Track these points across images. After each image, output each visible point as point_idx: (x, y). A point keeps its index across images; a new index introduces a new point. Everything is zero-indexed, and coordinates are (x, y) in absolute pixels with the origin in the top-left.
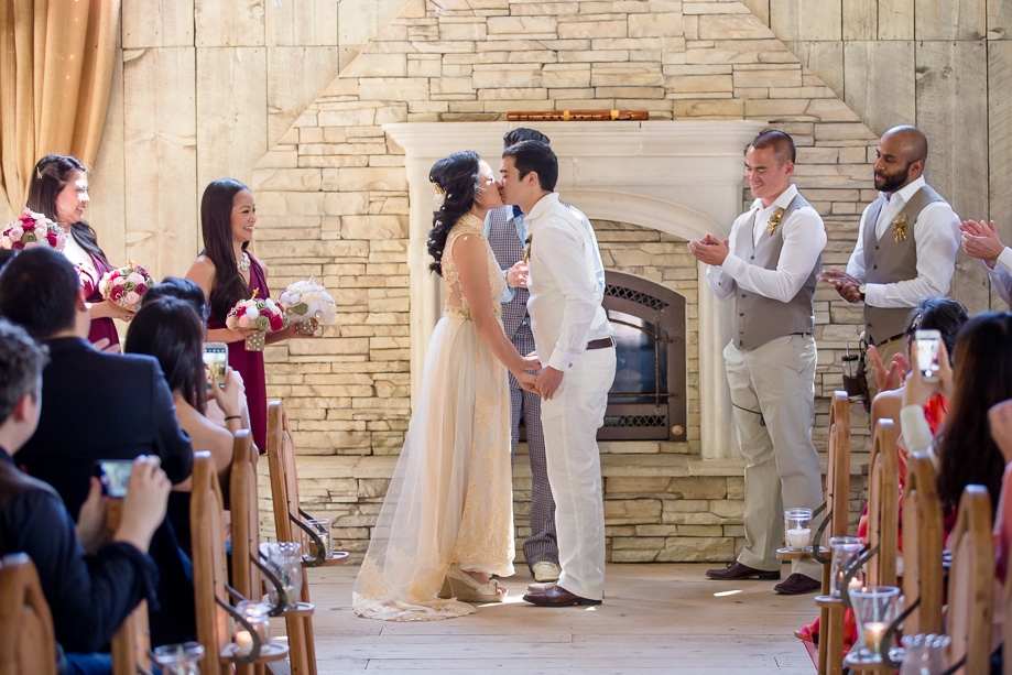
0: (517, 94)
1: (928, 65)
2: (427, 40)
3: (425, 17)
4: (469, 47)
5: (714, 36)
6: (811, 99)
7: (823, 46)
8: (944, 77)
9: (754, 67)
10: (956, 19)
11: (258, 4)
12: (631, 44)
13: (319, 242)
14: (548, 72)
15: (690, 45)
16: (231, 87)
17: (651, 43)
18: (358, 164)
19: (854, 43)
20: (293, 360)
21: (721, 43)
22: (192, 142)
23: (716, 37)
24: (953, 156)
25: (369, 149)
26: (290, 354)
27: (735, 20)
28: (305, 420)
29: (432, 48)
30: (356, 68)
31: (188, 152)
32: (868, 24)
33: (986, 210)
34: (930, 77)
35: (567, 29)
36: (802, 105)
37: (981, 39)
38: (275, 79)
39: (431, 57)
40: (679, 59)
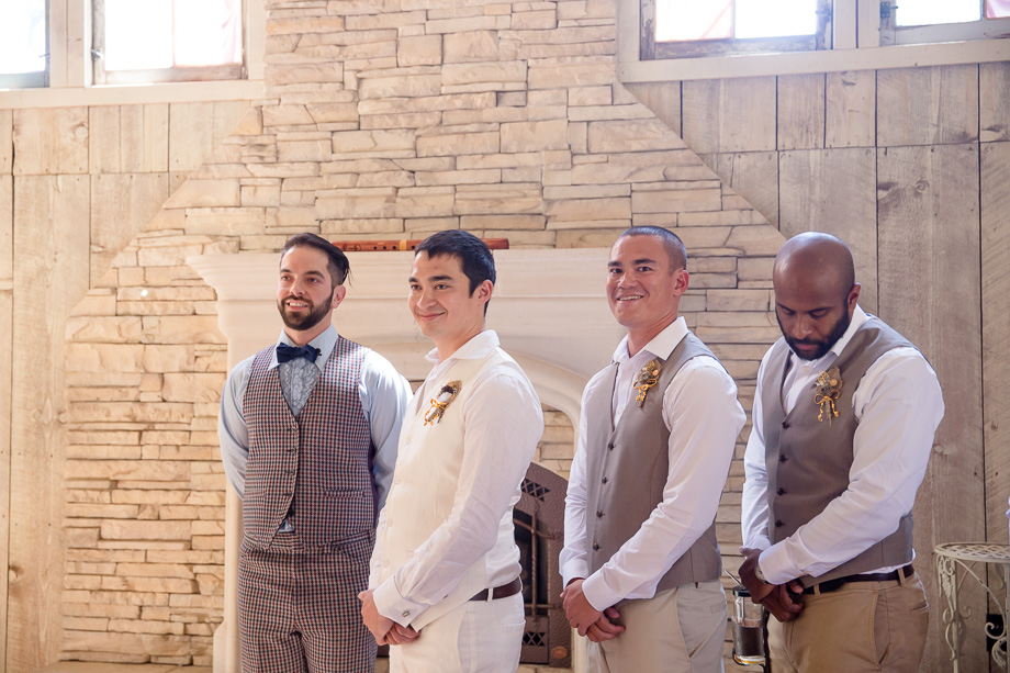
0: (367, 226)
1: (895, 179)
2: (263, 163)
3: (262, 134)
4: (311, 169)
5: (607, 147)
6: (733, 226)
7: (750, 159)
8: (917, 194)
9: (658, 186)
10: (935, 115)
11: (82, 125)
12: (504, 160)
13: (137, 405)
14: (403, 197)
15: (577, 160)
16: (50, 221)
17: (529, 159)
18: (183, 311)
19: (793, 153)
20: (102, 545)
21: (616, 157)
22: (8, 286)
23: (610, 149)
24: (930, 300)
25: (194, 293)
26: (100, 538)
27: (634, 127)
28: (117, 619)
29: (268, 171)
30: (183, 196)
31: (3, 296)
32: (812, 128)
33: (977, 373)
34: (897, 195)
35: (427, 144)
36: (721, 234)
37: (970, 141)
38: (98, 212)
39: (268, 182)
40: (563, 178)
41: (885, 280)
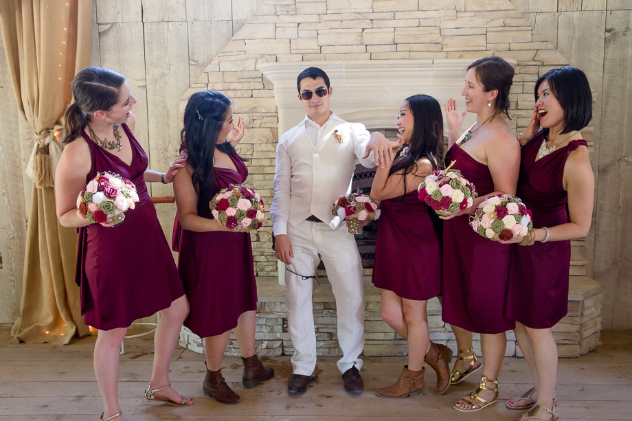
0: (346, 49)
1: (614, 27)
2: (288, 13)
4: (315, 18)
5: (475, 8)
6: (538, 50)
7: (545, 15)
8: (625, 35)
9: (501, 29)
12: (421, 15)
14: (367, 34)
15: (459, 15)
16: (166, 48)
17: (434, 14)
19: (565, 13)
21: (479, 14)
22: (143, 83)
23: (477, 9)
24: (627, 87)
25: (252, 85)
29: (292, 19)
30: (241, 34)
31: (141, 89)
34: (615, 35)
35: (379, 5)
36: (531, 54)
38: (193, 43)
39: (292, 25)
40: (452, 24)
41: (606, 77)
